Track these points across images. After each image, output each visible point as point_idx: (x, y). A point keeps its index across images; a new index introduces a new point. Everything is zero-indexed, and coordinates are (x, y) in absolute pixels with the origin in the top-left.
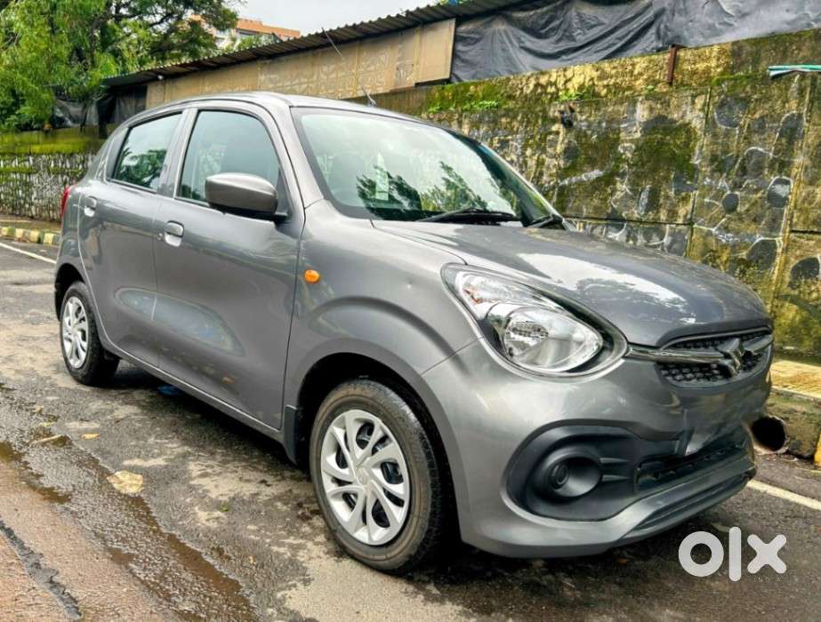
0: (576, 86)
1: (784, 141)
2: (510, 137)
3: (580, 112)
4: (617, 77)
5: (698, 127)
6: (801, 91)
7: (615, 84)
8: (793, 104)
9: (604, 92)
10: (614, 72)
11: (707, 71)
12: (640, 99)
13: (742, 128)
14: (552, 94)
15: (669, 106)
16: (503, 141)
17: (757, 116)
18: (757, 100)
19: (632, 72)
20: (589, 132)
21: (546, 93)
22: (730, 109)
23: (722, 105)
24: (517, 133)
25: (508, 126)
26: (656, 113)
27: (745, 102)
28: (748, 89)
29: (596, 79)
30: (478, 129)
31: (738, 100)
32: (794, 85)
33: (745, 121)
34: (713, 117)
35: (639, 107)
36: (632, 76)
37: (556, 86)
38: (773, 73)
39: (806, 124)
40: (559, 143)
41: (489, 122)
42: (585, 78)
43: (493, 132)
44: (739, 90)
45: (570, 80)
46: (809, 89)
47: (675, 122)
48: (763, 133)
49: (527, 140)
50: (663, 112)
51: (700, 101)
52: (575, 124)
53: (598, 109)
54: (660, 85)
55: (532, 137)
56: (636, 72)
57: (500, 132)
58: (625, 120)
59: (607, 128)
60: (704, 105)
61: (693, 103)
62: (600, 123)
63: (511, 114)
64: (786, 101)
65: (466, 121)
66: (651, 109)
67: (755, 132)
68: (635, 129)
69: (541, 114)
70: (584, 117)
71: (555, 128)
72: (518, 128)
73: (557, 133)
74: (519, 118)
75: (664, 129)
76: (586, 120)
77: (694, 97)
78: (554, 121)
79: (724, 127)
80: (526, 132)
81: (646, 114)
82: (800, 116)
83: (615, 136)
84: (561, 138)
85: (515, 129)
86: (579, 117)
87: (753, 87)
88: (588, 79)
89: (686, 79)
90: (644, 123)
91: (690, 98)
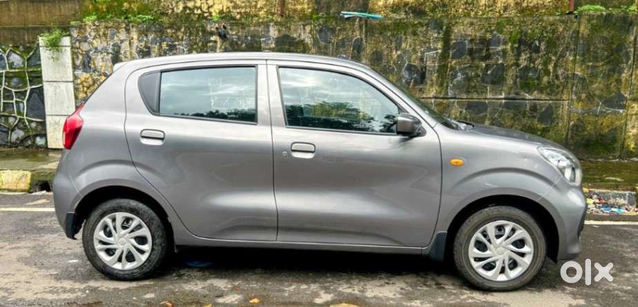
0: (217, 11)
1: (355, 51)
2: (176, 43)
3: (231, 29)
4: (246, 8)
5: (309, 42)
6: (361, 27)
7: (245, 13)
8: (357, 33)
9: (238, 17)
10: (243, 4)
11: (303, 10)
12: (272, 24)
13: (333, 44)
14: (199, 15)
15: (290, 29)
16: (171, 45)
17: (340, 38)
18: (339, 30)
19: (256, 6)
20: (239, 42)
21: (194, 14)
22: (325, 33)
23: (321, 31)
24: (182, 40)
25: (174, 35)
26: (282, 33)
27: (333, 30)
28: (334, 23)
29: (231, 8)
30: (146, 36)
31: (329, 29)
32: (357, 23)
33: (334, 40)
34: (316, 38)
35: (271, 29)
36: (256, 8)
37: (201, 9)
38: (346, 16)
39: (365, 43)
40: (218, 48)
41: (155, 31)
42: (223, 6)
43: (161, 39)
44: (329, 24)
45: (212, 6)
46: (364, 26)
47: (296, 39)
48: (344, 47)
49: (192, 46)
50: (287, 33)
51: (308, 28)
52: (228, 36)
53: (243, 28)
54: (276, 16)
55: (196, 44)
56: (259, 6)
57: (167, 39)
58: (263, 36)
59: (251, 40)
60: (311, 30)
61: (304, 29)
62: (246, 37)
63: (175, 27)
64: (354, 31)
65: (134, 29)
66: (279, 31)
67: (341, 46)
68: (270, 42)
69: (200, 29)
70: (234, 33)
71: (213, 38)
72: (183, 37)
73: (215, 42)
74: (183, 30)
75: (290, 43)
76: (236, 35)
77: (304, 26)
78: (212, 34)
79: (323, 43)
80: (190, 40)
81: (276, 33)
82: (362, 39)
83: (258, 46)
84: (219, 45)
85: (180, 37)
86: (230, 32)
87: (336, 23)
88: (225, 8)
89: (291, 13)
90: (276, 38)
91: (302, 26)
